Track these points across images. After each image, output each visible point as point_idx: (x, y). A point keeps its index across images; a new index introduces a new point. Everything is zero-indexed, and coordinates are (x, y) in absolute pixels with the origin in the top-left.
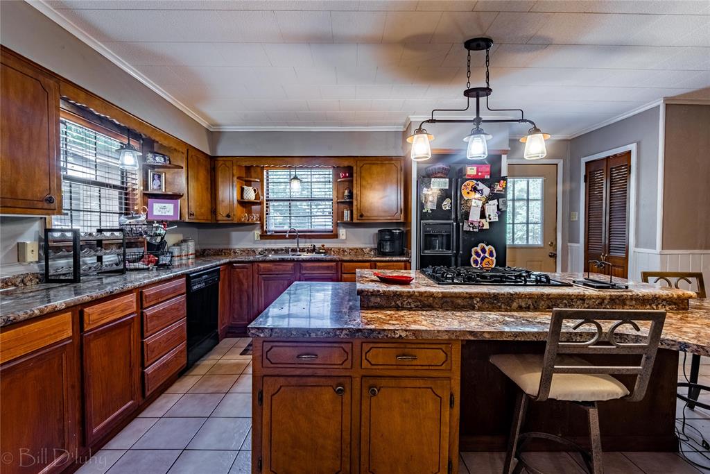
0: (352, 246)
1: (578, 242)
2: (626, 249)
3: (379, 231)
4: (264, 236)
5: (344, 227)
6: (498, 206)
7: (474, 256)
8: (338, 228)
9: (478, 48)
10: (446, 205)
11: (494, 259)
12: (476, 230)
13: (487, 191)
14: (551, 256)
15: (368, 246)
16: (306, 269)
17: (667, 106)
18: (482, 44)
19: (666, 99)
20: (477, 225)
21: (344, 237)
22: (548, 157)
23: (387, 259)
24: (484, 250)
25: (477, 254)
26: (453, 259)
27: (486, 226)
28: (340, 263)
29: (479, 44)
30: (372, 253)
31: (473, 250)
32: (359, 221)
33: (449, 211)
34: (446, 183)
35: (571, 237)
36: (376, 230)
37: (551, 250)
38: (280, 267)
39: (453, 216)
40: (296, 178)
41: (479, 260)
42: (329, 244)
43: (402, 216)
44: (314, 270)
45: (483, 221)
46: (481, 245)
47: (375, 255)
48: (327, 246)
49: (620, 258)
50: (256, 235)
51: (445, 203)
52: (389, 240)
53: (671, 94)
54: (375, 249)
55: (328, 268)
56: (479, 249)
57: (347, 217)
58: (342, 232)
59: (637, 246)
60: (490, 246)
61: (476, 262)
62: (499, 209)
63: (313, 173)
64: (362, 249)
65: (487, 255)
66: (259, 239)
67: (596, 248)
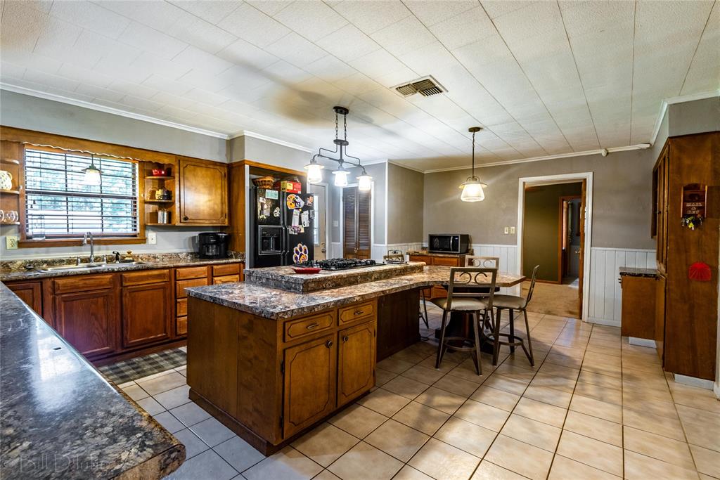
0: (165, 251)
1: (339, 241)
2: (369, 245)
3: (200, 234)
4: (26, 243)
5: (154, 230)
6: (309, 215)
7: (295, 254)
8: (146, 232)
9: (341, 112)
10: (277, 212)
11: (307, 255)
12: (296, 234)
13: (302, 203)
14: (323, 252)
15: (184, 250)
16: (131, 279)
17: (389, 164)
18: (344, 111)
19: (389, 160)
20: (296, 229)
21: (154, 242)
22: (322, 182)
23: (224, 261)
24: (301, 249)
25: (297, 252)
26: (282, 257)
27: (303, 231)
28: (173, 269)
29: (342, 110)
30: (189, 258)
31: (295, 249)
32: (182, 224)
33: (279, 218)
34: (276, 195)
35: (334, 238)
36: (196, 234)
37: (322, 248)
38: (92, 281)
39: (282, 222)
40: (92, 168)
41: (298, 256)
42: (137, 250)
43: (227, 220)
44: (142, 280)
45: (301, 226)
46: (300, 245)
47: (192, 260)
48: (133, 253)
49: (366, 250)
50: (9, 242)
51: (276, 211)
52: (214, 243)
53: (391, 158)
54: (191, 253)
55: (158, 276)
56: (298, 248)
57: (162, 217)
58: (151, 235)
59: (375, 243)
60: (305, 246)
61: (296, 258)
62: (309, 218)
63: (102, 163)
64: (177, 255)
65: (303, 252)
66: (16, 247)
67: (352, 244)
